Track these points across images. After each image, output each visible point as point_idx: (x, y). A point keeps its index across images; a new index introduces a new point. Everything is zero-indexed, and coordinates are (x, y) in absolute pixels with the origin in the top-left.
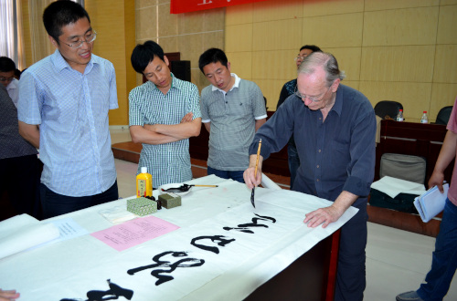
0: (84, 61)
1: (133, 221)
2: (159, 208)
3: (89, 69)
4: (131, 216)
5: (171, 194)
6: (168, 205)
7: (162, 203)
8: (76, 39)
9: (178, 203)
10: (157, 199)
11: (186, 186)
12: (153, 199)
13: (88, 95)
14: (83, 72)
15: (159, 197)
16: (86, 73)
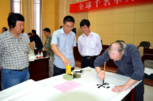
0: (68, 32)
1: (66, 83)
2: (74, 78)
3: (69, 35)
4: (66, 81)
5: (77, 73)
6: (77, 77)
7: (75, 76)
8: (68, 26)
9: (80, 76)
10: (73, 75)
11: (81, 71)
12: (71, 75)
13: (67, 41)
14: (67, 35)
15: (73, 74)
16: (68, 35)
